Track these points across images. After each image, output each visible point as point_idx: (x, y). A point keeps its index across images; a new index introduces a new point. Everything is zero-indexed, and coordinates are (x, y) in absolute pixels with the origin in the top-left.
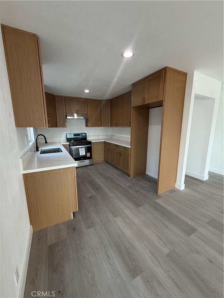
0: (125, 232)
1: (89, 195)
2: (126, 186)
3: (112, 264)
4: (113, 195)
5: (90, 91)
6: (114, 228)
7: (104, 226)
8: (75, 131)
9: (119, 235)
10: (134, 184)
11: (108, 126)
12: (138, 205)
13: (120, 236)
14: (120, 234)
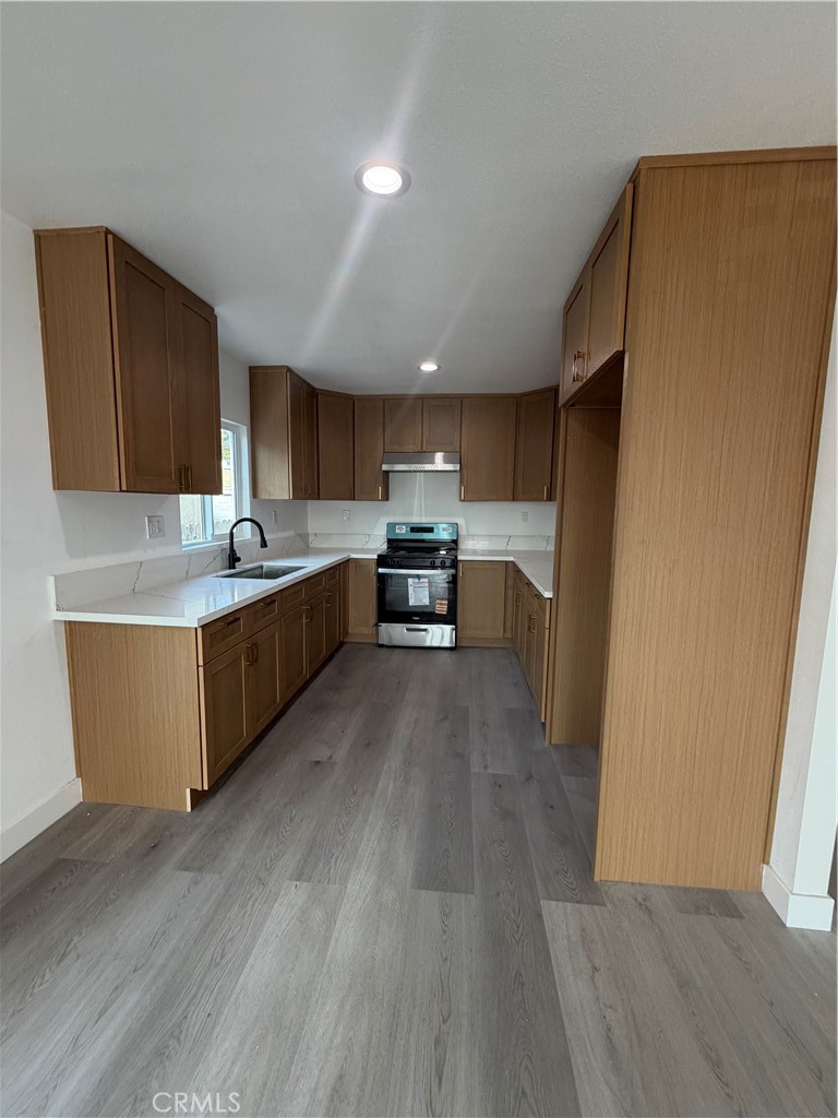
0: (251, 960)
1: (321, 753)
2: (490, 771)
3: (80, 1043)
4: (391, 788)
5: (439, 367)
6: (244, 915)
7: (227, 890)
8: (421, 516)
9: (222, 958)
10: (529, 778)
11: (541, 500)
12: (435, 875)
13: (224, 962)
14: (229, 957)
